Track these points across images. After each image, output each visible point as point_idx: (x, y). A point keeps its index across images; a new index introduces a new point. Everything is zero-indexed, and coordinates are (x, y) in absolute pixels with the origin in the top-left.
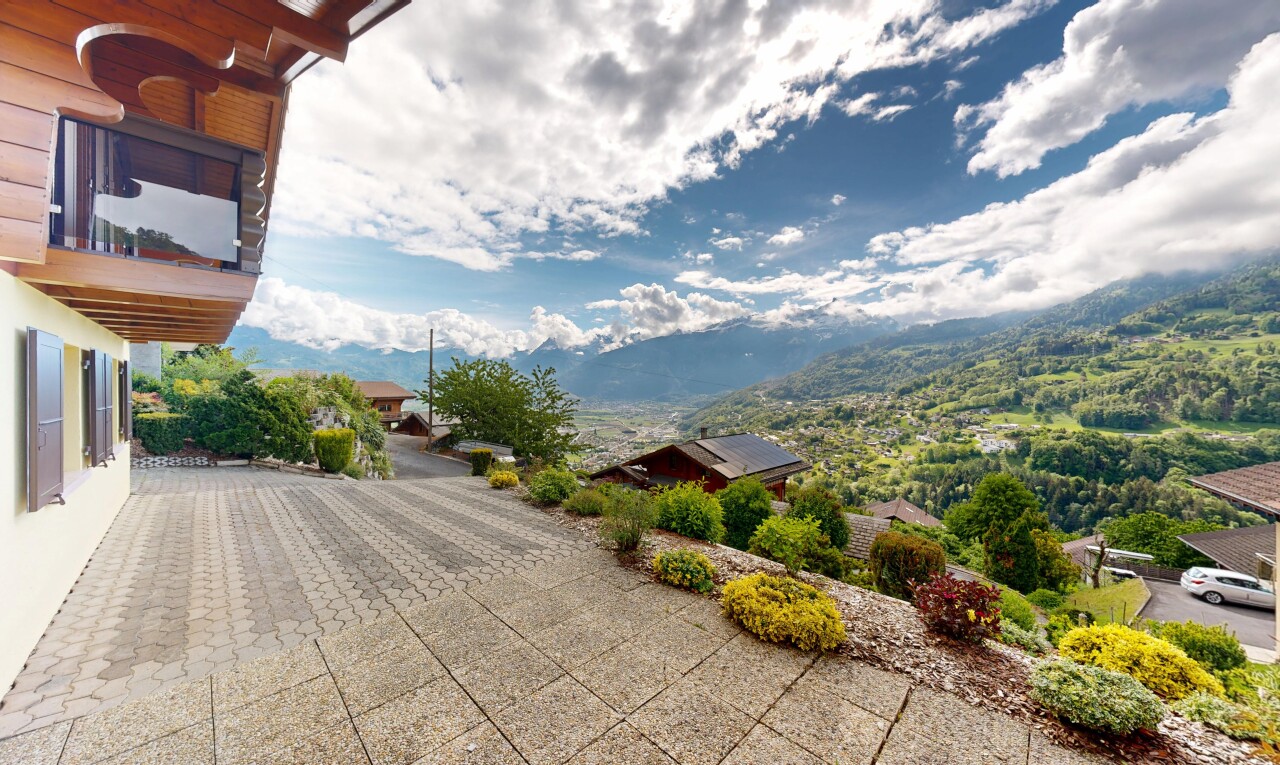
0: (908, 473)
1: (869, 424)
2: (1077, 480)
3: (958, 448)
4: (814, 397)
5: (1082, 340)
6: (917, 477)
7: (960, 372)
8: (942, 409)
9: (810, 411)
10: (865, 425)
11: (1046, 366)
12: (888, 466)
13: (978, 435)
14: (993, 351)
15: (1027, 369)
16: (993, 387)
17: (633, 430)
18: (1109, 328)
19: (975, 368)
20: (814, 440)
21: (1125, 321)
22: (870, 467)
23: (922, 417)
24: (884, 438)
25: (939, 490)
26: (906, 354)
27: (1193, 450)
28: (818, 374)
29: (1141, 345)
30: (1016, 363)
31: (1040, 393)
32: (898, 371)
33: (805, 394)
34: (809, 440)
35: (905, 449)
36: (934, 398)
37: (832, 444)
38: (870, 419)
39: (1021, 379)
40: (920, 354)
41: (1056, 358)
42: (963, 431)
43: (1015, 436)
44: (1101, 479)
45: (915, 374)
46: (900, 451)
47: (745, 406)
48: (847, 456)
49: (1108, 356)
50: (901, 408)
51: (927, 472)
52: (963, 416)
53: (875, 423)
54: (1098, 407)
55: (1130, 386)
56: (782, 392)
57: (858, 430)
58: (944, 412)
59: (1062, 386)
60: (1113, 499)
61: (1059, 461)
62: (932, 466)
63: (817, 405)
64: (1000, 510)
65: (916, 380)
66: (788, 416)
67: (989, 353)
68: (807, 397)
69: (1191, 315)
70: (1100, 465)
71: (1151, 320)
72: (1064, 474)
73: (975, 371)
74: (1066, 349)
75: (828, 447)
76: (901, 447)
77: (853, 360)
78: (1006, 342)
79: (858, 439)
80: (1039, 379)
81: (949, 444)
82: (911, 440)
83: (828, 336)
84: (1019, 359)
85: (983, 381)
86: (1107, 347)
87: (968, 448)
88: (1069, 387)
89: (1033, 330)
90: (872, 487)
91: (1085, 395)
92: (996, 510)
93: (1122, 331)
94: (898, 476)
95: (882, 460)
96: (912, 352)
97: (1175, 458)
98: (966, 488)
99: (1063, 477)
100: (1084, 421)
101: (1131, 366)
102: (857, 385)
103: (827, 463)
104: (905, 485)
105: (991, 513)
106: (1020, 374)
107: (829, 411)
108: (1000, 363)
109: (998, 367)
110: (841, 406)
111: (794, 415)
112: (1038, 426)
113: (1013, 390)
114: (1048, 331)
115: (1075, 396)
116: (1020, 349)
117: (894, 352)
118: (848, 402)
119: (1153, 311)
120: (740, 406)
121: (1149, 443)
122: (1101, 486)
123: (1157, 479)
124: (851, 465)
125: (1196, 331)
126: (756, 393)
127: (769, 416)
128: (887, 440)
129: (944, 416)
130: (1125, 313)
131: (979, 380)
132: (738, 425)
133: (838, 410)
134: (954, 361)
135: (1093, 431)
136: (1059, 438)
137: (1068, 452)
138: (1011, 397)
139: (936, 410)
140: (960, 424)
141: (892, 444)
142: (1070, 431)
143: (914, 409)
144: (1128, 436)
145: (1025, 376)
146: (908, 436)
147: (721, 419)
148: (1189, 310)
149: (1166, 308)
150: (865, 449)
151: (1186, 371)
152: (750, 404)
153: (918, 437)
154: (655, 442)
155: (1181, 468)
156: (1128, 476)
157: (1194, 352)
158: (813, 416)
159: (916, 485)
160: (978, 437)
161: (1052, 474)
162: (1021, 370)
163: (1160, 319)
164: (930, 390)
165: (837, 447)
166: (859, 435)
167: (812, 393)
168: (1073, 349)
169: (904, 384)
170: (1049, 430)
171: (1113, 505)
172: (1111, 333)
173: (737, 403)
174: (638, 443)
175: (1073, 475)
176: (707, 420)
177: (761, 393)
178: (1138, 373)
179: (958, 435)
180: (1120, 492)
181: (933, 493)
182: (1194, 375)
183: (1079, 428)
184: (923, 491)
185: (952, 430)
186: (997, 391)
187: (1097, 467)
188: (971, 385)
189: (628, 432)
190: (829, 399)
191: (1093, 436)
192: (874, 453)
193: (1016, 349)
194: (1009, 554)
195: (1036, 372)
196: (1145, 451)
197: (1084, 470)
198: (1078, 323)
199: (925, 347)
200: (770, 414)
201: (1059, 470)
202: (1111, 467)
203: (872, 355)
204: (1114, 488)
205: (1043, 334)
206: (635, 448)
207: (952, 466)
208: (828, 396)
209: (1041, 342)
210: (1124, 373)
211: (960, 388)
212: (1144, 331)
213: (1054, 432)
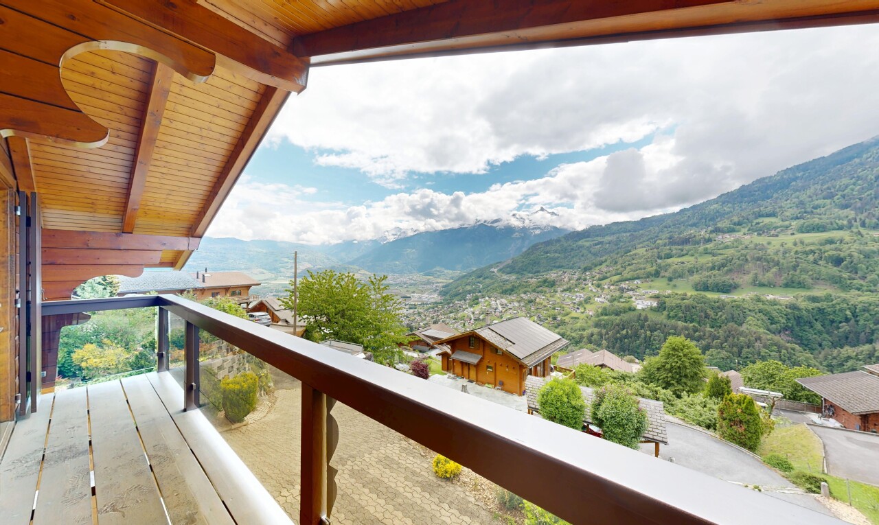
0: (590, 323)
1: (565, 290)
2: (694, 326)
3: (622, 305)
4: (529, 272)
5: (695, 236)
6: (597, 325)
7: (622, 256)
8: (611, 281)
9: (527, 282)
10: (562, 291)
11: (674, 252)
12: (578, 318)
13: (634, 297)
14: (641, 243)
15: (663, 254)
16: (642, 266)
17: (408, 296)
18: (710, 229)
19: (631, 253)
20: (530, 302)
21: (719, 225)
22: (567, 319)
23: (598, 286)
24: (575, 300)
25: (611, 333)
26: (587, 244)
27: (761, 305)
28: (532, 257)
29: (728, 238)
30: (655, 250)
31: (671, 270)
32: (582, 256)
33: (523, 270)
34: (526, 302)
35: (588, 306)
36: (606, 273)
37: (542, 304)
38: (565, 287)
39: (659, 261)
40: (596, 245)
41: (680, 247)
42: (625, 295)
43: (656, 297)
44: (708, 325)
45: (593, 258)
46: (585, 309)
47: (485, 279)
48: (552, 312)
49: (710, 246)
50: (585, 280)
51: (603, 322)
52: (623, 285)
53: (569, 289)
54: (706, 279)
55: (723, 265)
56: (508, 269)
57: (558, 295)
58: (613, 283)
59: (684, 265)
60: (715, 338)
61: (683, 313)
62: (606, 318)
63: (532, 278)
64: (680, 362)
65: (594, 261)
66: (513, 286)
67: (639, 244)
68: (525, 272)
69: (757, 221)
70: (707, 316)
71: (735, 224)
72: (686, 322)
73: (631, 256)
74: (686, 241)
75: (539, 306)
76: (586, 306)
77: (554, 248)
78: (649, 237)
79: (558, 301)
80: (669, 261)
81: (616, 303)
82: (592, 301)
83: (538, 232)
84: (658, 248)
85: (636, 262)
86: (709, 240)
87: (626, 305)
88: (689, 266)
89: (666, 229)
90: (568, 333)
91: (697, 271)
92: (677, 362)
93: (717, 230)
94: (584, 325)
95: (574, 314)
96: (592, 243)
97: (750, 311)
98: (627, 332)
99: (686, 324)
100: (697, 287)
101: (724, 253)
102: (557, 264)
103: (539, 317)
104: (589, 331)
105: (674, 364)
106: (658, 258)
107: (539, 282)
108: (646, 251)
109: (645, 253)
110: (547, 279)
111: (516, 285)
112: (670, 292)
113: (654, 268)
114: (675, 230)
115: (691, 272)
116: (658, 242)
117: (580, 243)
118: (552, 275)
119: (736, 219)
120: (481, 279)
121: (735, 301)
122: (708, 329)
123: (741, 325)
124: (555, 318)
125: (761, 231)
126: (492, 270)
127: (501, 286)
128: (577, 300)
129: (613, 285)
130: (719, 219)
131: (633, 262)
132: (480, 292)
133: (545, 281)
134: (618, 248)
135: (703, 293)
136: (683, 299)
137: (688, 308)
138: (654, 272)
139: (608, 280)
140: (622, 290)
141: (580, 304)
142: (689, 294)
143: (593, 281)
144: (723, 297)
145: (661, 259)
146: (590, 298)
147: (468, 288)
148: (756, 218)
149: (743, 217)
150: (563, 308)
151: (755, 256)
152: (487, 277)
153: (596, 299)
154: (424, 304)
155: (754, 317)
156: (723, 323)
157: (759, 244)
158: (529, 285)
159: (596, 330)
160: (633, 299)
161: (679, 322)
162: (659, 255)
163: (739, 224)
164: (604, 268)
165: (545, 306)
166: (559, 298)
167: (528, 270)
168: (689, 242)
169: (587, 264)
170: (677, 294)
171: (715, 341)
172: (712, 232)
173: (480, 277)
174: (412, 305)
175: (691, 322)
176: (460, 288)
177: (495, 270)
178: (728, 257)
179: (621, 297)
180: (719, 333)
181: (607, 336)
182: (759, 259)
183: (694, 293)
184: (601, 335)
185: (617, 294)
186: (644, 269)
187: (706, 317)
188: (629, 265)
189: (405, 297)
190: (539, 274)
191: (703, 298)
192: (569, 310)
193: (655, 242)
194: (741, 422)
195: (669, 256)
196: (733, 307)
197: (698, 319)
198: (692, 225)
199: (600, 239)
200: (501, 284)
201: (683, 319)
202: (714, 317)
203: (566, 245)
204: (715, 330)
205: (671, 232)
206: (410, 308)
207: (619, 318)
208: (538, 272)
209: (670, 238)
210: (720, 257)
211: (622, 267)
212: (731, 231)
213: (680, 295)
